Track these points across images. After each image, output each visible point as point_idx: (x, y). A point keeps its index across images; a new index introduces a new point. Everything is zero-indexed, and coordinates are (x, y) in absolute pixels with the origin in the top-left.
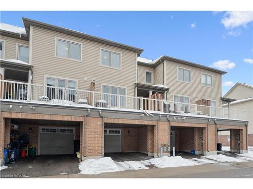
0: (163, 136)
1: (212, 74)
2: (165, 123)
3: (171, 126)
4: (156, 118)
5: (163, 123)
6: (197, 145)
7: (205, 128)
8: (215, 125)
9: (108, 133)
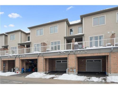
4: (68, 53)
9: (62, 62)
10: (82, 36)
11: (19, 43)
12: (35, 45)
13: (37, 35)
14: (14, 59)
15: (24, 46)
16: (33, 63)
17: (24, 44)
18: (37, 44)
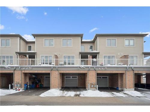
0: (92, 79)
1: (134, 38)
2: (93, 71)
3: (97, 73)
5: (92, 72)
6: (119, 84)
7: (124, 73)
8: (132, 71)
9: (71, 78)
10: (97, 54)
11: (17, 51)
12: (42, 56)
13: (45, 46)
14: (12, 72)
15: (26, 56)
16: (37, 78)
17: (25, 54)
18: (46, 56)
